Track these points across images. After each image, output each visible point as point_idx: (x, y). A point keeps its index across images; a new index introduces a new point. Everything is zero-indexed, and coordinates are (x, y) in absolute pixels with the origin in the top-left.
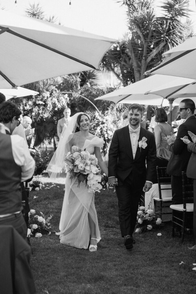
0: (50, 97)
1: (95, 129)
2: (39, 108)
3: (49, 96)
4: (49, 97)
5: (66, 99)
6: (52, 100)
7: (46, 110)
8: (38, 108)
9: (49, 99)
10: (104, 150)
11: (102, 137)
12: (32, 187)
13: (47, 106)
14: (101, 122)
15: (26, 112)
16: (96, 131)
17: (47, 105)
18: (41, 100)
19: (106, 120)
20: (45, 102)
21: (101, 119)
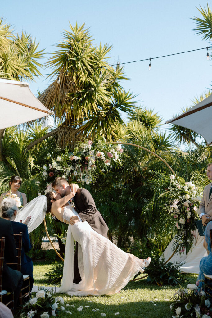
0: (92, 149)
1: (169, 204)
2: (74, 167)
3: (90, 147)
4: (90, 149)
5: (119, 151)
6: (95, 154)
7: (86, 171)
8: (72, 167)
9: (92, 152)
10: (186, 242)
11: (182, 217)
12: (36, 312)
13: (87, 165)
14: (179, 190)
15: (52, 174)
16: (172, 206)
17: (88, 162)
18: (77, 155)
19: (189, 189)
20: (83, 157)
21: (179, 187)
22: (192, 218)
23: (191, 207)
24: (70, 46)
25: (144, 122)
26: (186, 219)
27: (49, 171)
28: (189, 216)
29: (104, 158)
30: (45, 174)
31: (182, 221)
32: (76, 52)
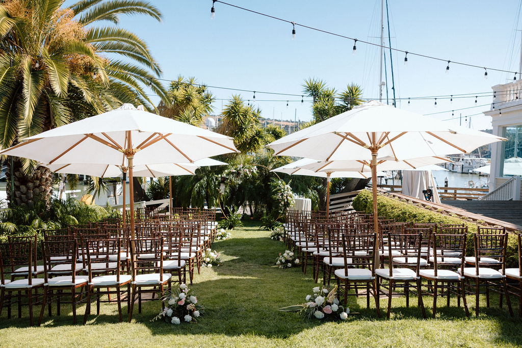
6: (244, 170)
9: (242, 169)
14: (282, 189)
17: (240, 173)
18: (235, 169)
19: (287, 188)
20: (238, 171)
21: (282, 187)
22: (287, 202)
23: (287, 197)
24: (232, 107)
25: (275, 135)
26: (285, 202)
27: (222, 177)
28: (286, 201)
29: (248, 172)
30: (220, 179)
31: (283, 203)
32: (235, 110)
